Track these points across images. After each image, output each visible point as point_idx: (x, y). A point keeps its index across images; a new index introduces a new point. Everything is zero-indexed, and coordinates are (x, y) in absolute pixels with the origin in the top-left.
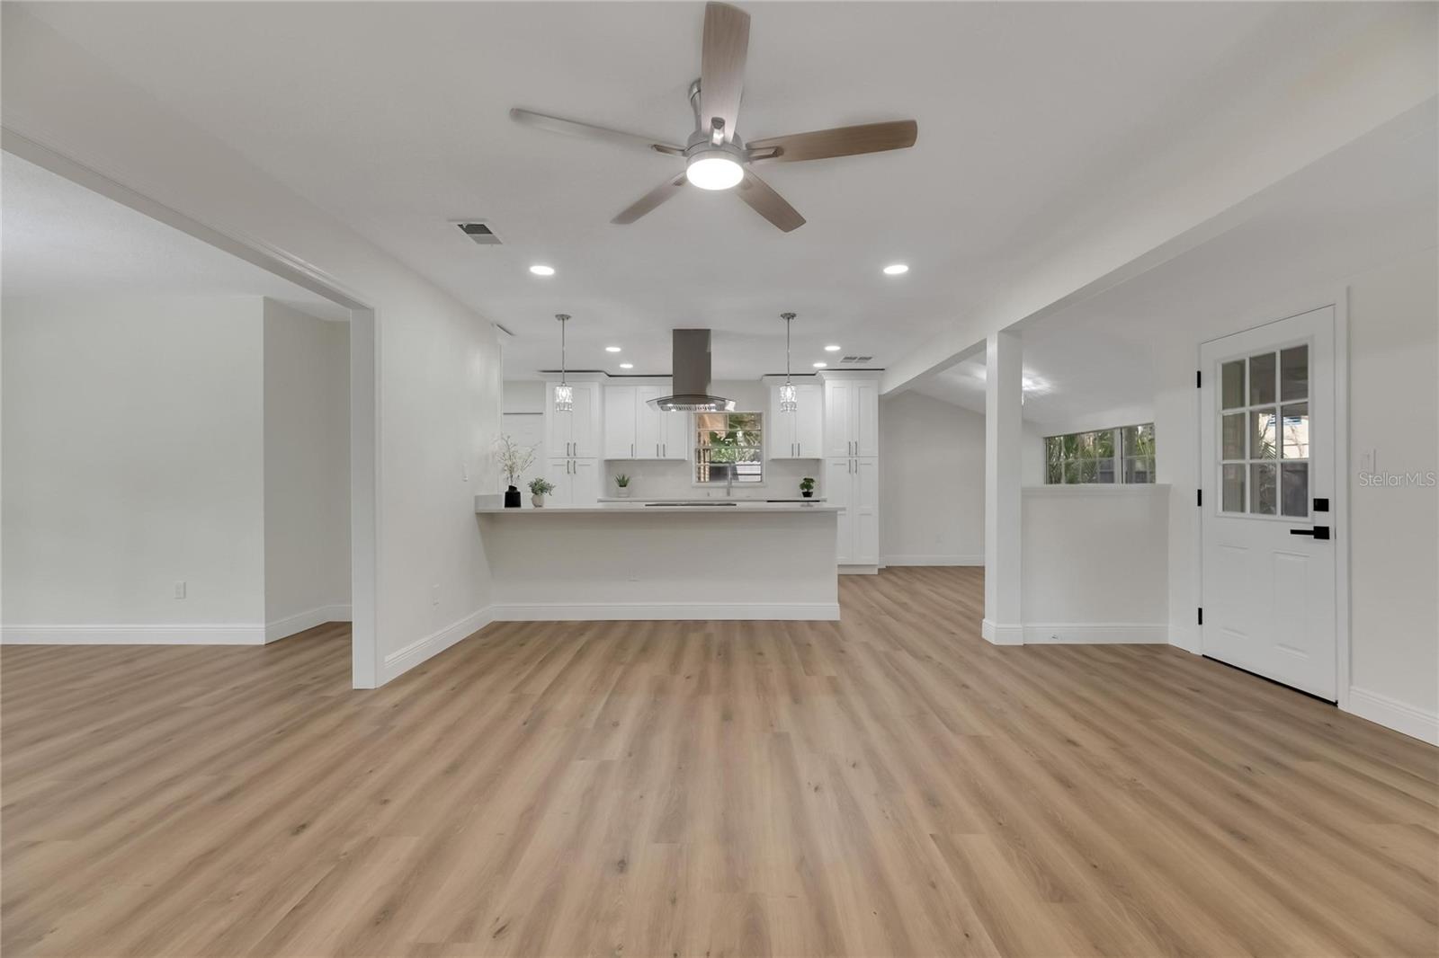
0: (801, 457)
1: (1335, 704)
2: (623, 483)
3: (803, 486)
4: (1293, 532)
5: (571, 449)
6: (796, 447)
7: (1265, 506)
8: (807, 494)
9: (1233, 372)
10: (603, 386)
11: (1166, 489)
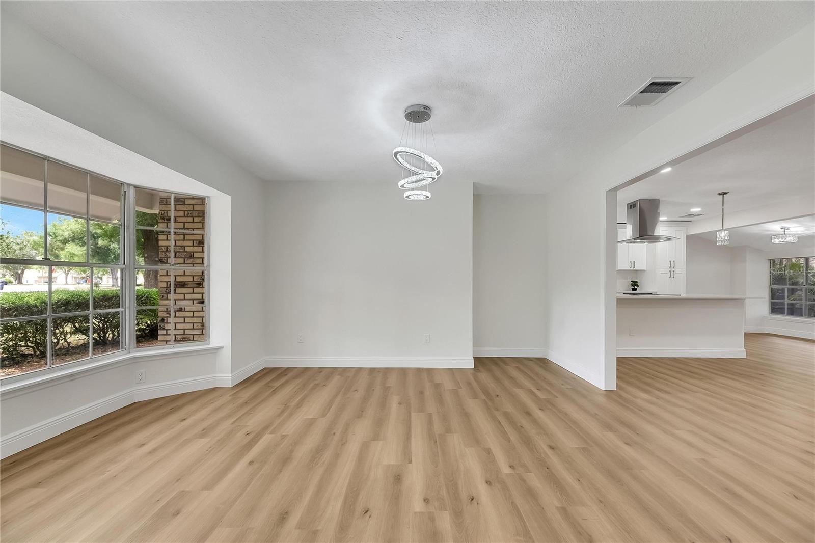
0: (634, 269)
3: (632, 285)
6: (633, 264)
8: (634, 290)
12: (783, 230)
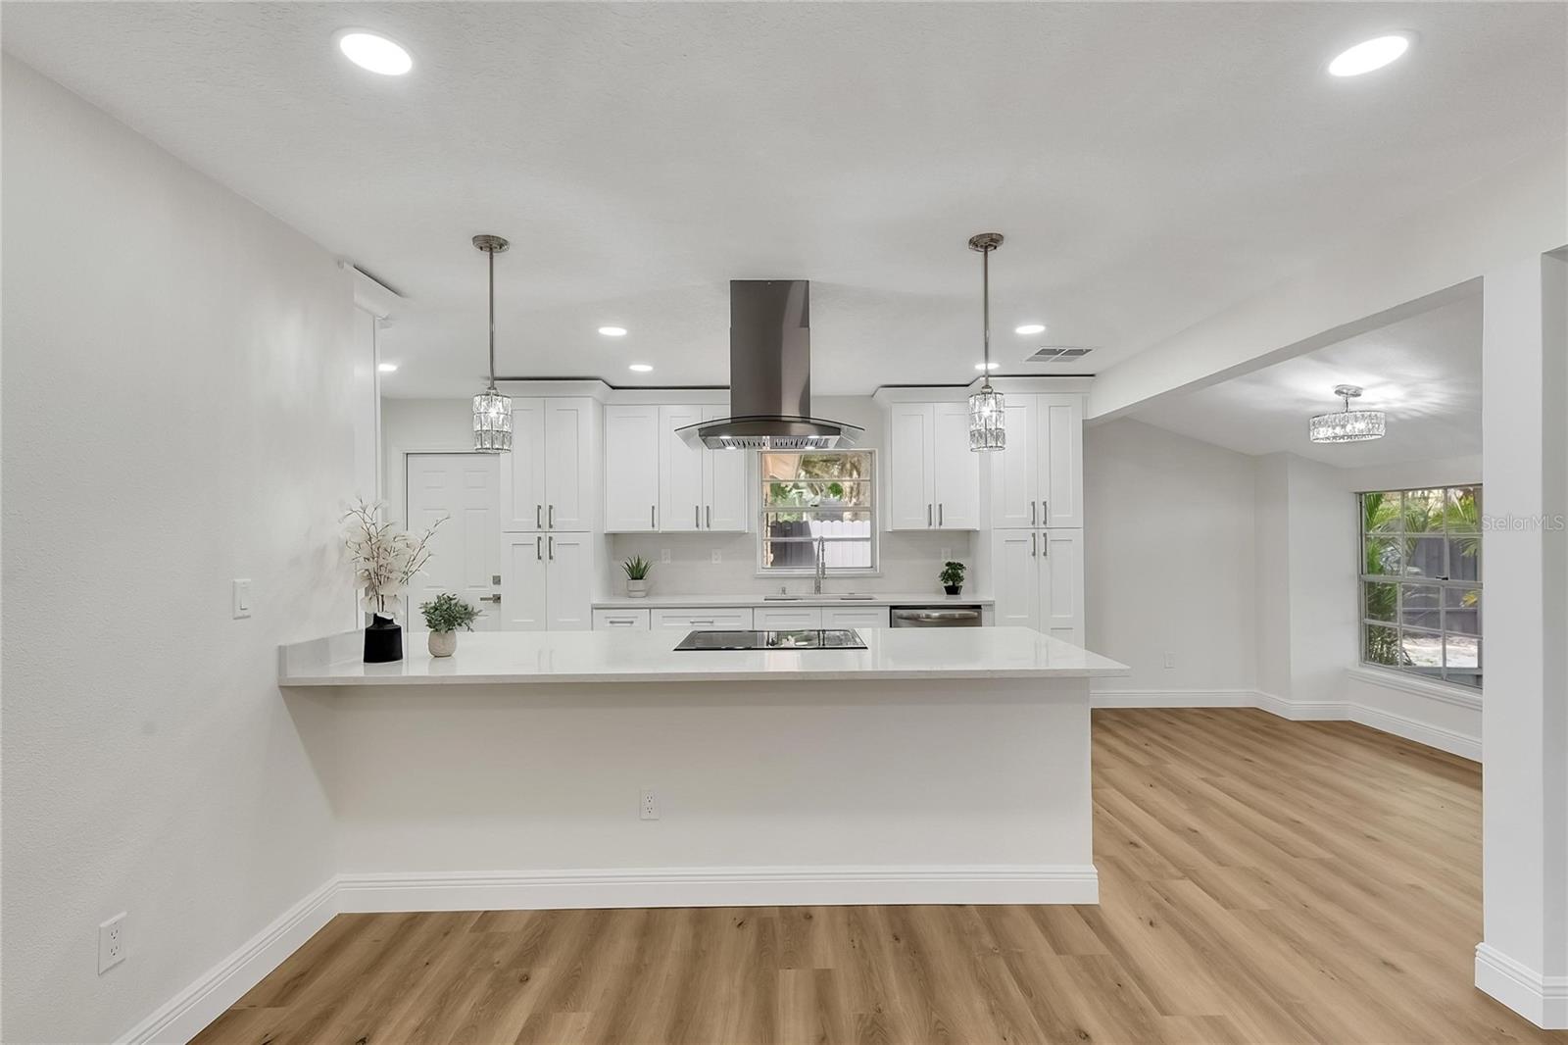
0: (942, 527)
2: (637, 573)
3: (945, 576)
5: (544, 516)
6: (935, 511)
8: (952, 590)
10: (602, 406)
12: (1341, 397)
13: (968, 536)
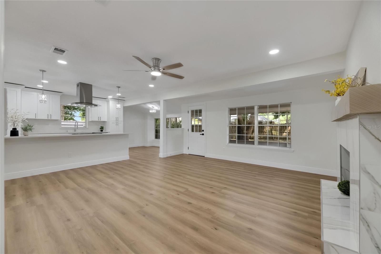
0: (101, 121)
1: (204, 156)
3: (100, 129)
4: (200, 134)
6: (99, 118)
7: (196, 131)
8: (102, 131)
9: (192, 111)
11: (183, 129)
12: (152, 108)
13: (104, 122)
